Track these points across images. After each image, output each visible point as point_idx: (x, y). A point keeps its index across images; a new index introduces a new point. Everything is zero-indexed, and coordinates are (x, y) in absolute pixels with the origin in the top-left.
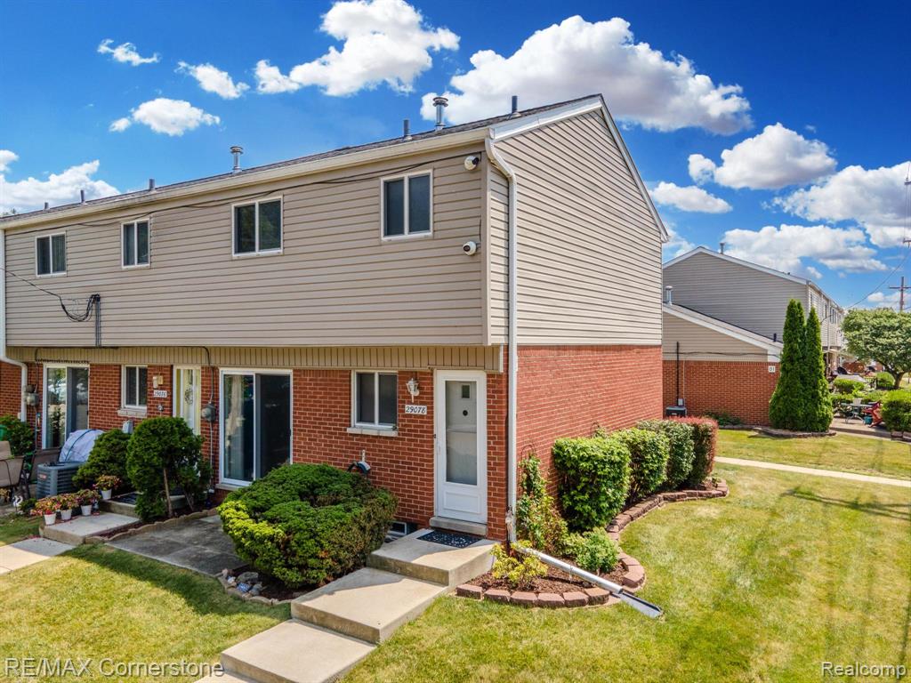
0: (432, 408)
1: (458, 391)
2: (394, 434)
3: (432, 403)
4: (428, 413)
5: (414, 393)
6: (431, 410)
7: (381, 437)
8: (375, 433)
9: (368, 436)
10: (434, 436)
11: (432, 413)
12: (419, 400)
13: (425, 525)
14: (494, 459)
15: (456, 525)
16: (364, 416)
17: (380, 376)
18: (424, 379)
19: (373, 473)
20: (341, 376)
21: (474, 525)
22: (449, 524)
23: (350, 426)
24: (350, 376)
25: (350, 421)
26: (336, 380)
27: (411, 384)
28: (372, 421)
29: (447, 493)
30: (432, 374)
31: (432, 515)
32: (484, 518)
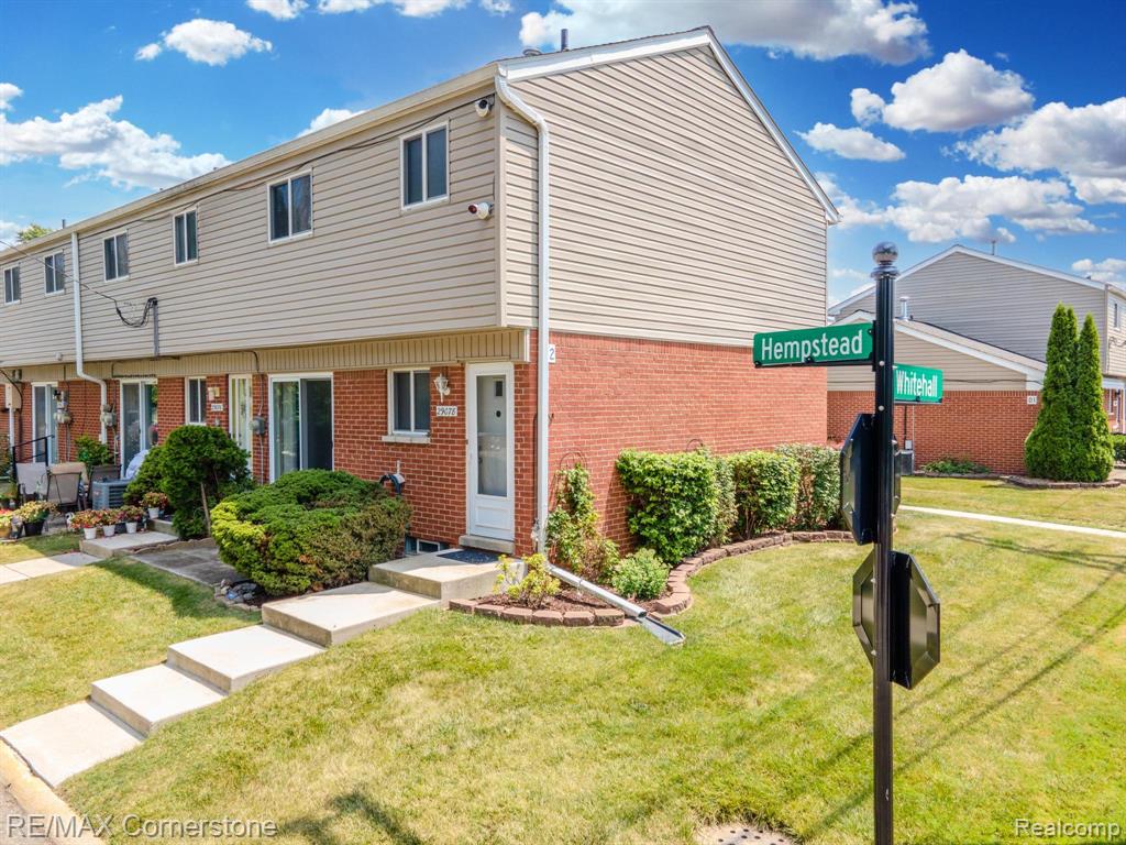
0: (463, 408)
1: (491, 389)
2: (426, 441)
3: (463, 403)
4: (459, 414)
5: (444, 391)
6: (462, 409)
7: (414, 445)
8: (407, 440)
9: (402, 444)
10: (466, 442)
11: (464, 414)
12: (448, 401)
13: (455, 544)
14: (521, 464)
15: (483, 542)
16: (402, 424)
17: (416, 375)
18: (455, 375)
19: (408, 487)
20: (377, 377)
21: (501, 542)
22: (477, 541)
23: (386, 434)
24: (386, 377)
25: (386, 428)
26: (372, 382)
27: (439, 381)
28: (409, 429)
29: (480, 508)
30: (463, 369)
31: (464, 532)
32: (512, 536)
